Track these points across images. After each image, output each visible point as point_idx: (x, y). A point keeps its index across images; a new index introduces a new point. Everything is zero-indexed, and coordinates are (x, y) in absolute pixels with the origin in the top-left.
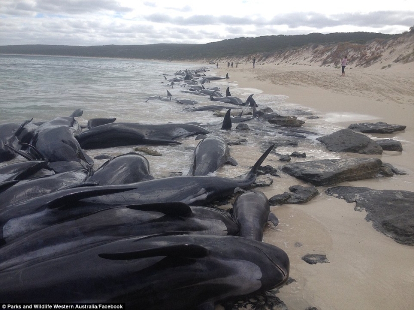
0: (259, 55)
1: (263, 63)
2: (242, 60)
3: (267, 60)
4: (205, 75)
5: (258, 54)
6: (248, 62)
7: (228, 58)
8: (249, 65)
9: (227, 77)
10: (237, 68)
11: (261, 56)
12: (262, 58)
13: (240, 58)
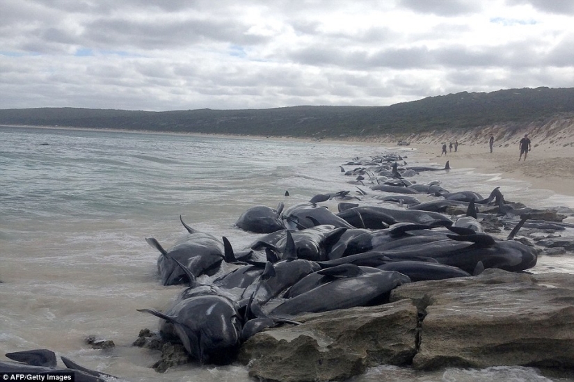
0: (498, 128)
1: (506, 143)
2: (463, 139)
3: (513, 137)
4: (406, 163)
5: (496, 127)
6: (476, 142)
7: (434, 135)
8: (481, 147)
9: (447, 167)
10: (457, 153)
11: (501, 130)
12: (504, 133)
13: (460, 133)
